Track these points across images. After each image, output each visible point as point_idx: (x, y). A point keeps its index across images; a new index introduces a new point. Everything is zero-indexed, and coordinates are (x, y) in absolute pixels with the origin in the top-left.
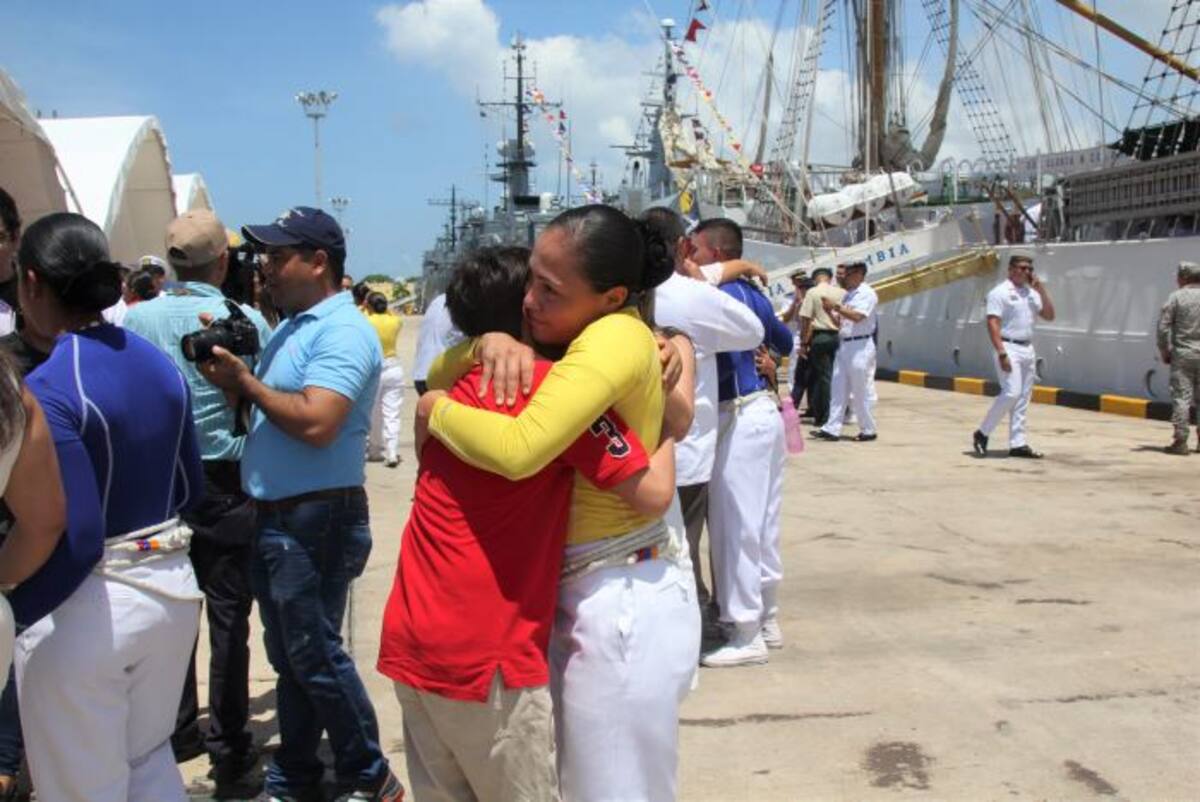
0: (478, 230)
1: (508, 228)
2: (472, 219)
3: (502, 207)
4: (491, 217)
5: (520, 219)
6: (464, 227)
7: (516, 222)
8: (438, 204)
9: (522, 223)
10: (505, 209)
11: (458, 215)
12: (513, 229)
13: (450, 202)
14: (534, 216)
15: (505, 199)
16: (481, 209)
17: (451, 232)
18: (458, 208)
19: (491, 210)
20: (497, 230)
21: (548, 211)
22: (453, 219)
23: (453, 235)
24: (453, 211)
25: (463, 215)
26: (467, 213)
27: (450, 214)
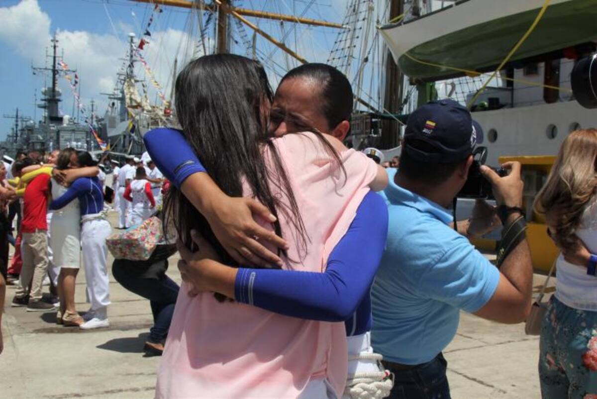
0: (30, 132)
1: (46, 133)
2: (27, 126)
3: (43, 121)
4: (37, 126)
5: (52, 128)
6: (22, 130)
7: (50, 130)
8: (8, 117)
9: (53, 130)
10: (45, 123)
11: (19, 123)
12: (48, 134)
13: (15, 116)
14: (59, 127)
15: (45, 117)
16: (32, 122)
17: (15, 132)
18: (19, 120)
19: (37, 123)
20: (40, 133)
21: (67, 124)
22: (17, 125)
23: (17, 134)
24: (17, 121)
25: (22, 124)
26: (24, 123)
27: (15, 123)
